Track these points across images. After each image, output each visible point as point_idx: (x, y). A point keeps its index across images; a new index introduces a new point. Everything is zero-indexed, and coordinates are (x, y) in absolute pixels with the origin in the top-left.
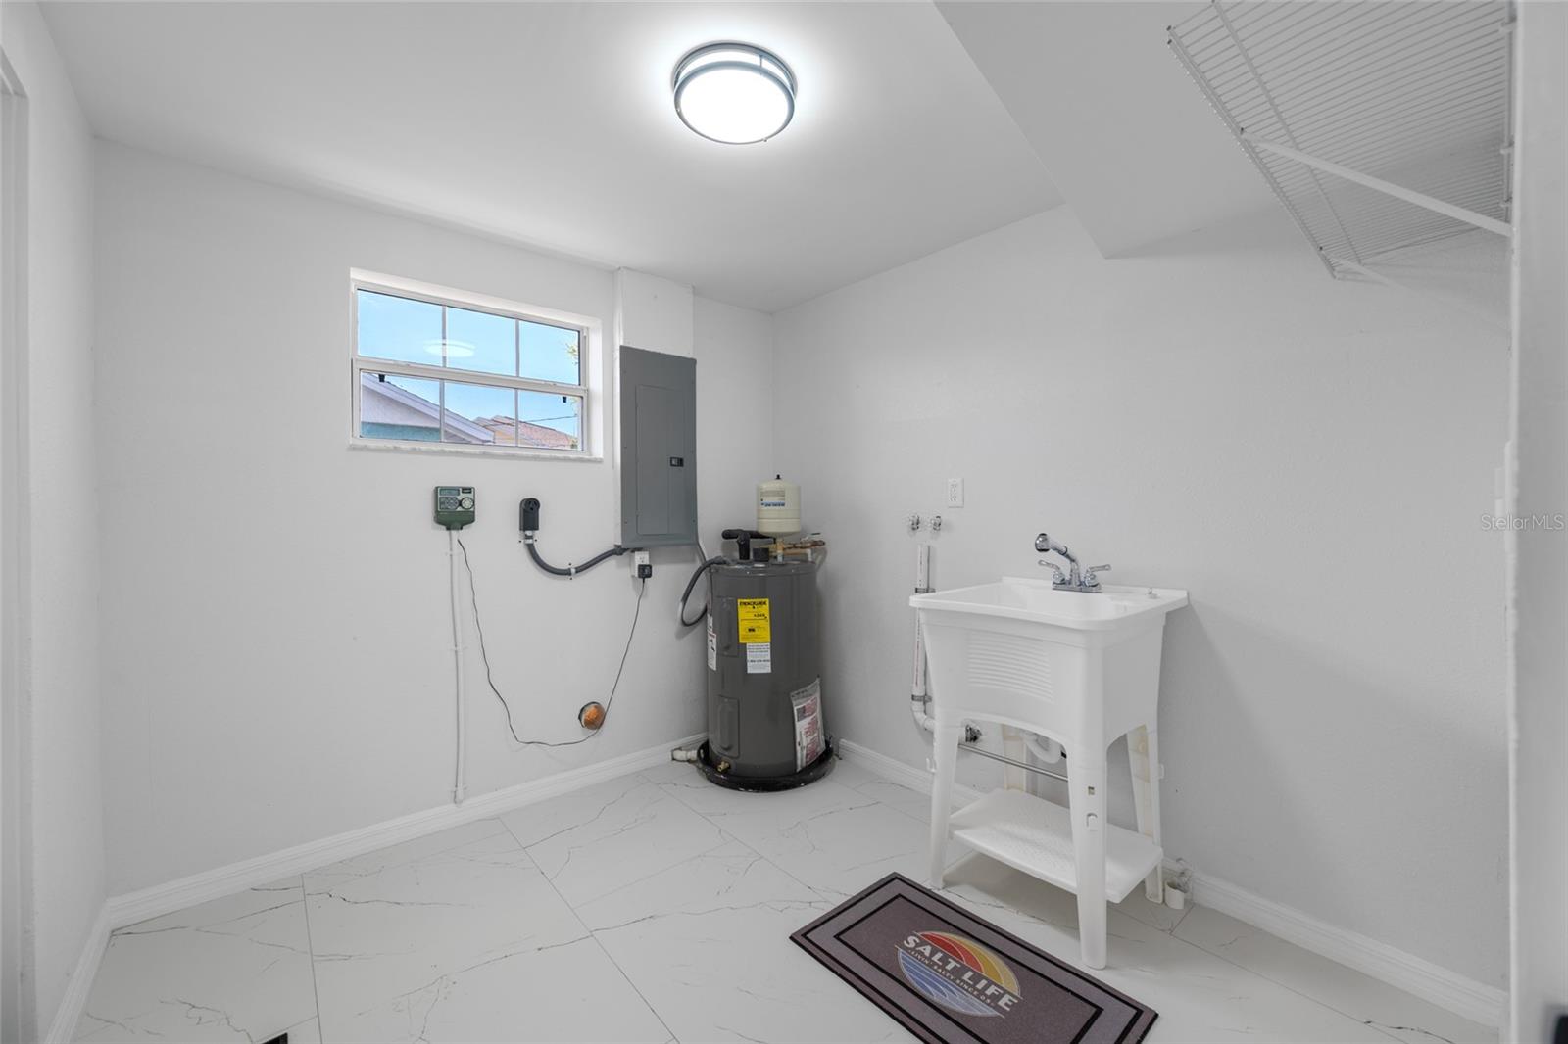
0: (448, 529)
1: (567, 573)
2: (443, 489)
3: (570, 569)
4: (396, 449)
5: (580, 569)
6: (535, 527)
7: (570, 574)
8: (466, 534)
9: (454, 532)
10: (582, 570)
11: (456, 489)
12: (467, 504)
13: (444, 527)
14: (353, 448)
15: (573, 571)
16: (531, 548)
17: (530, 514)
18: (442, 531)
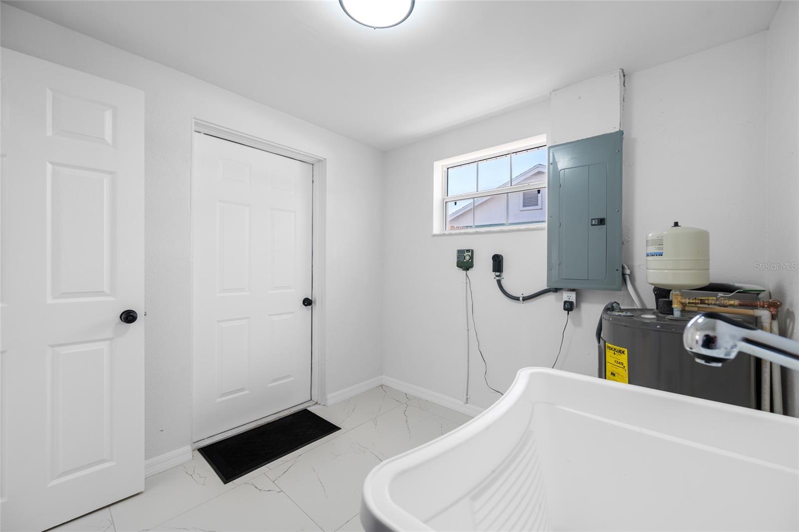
2: (459, 251)
3: (519, 298)
6: (501, 271)
7: (519, 300)
10: (526, 299)
11: (464, 251)
12: (467, 258)
13: (461, 269)
15: (521, 299)
16: (499, 282)
17: (498, 263)
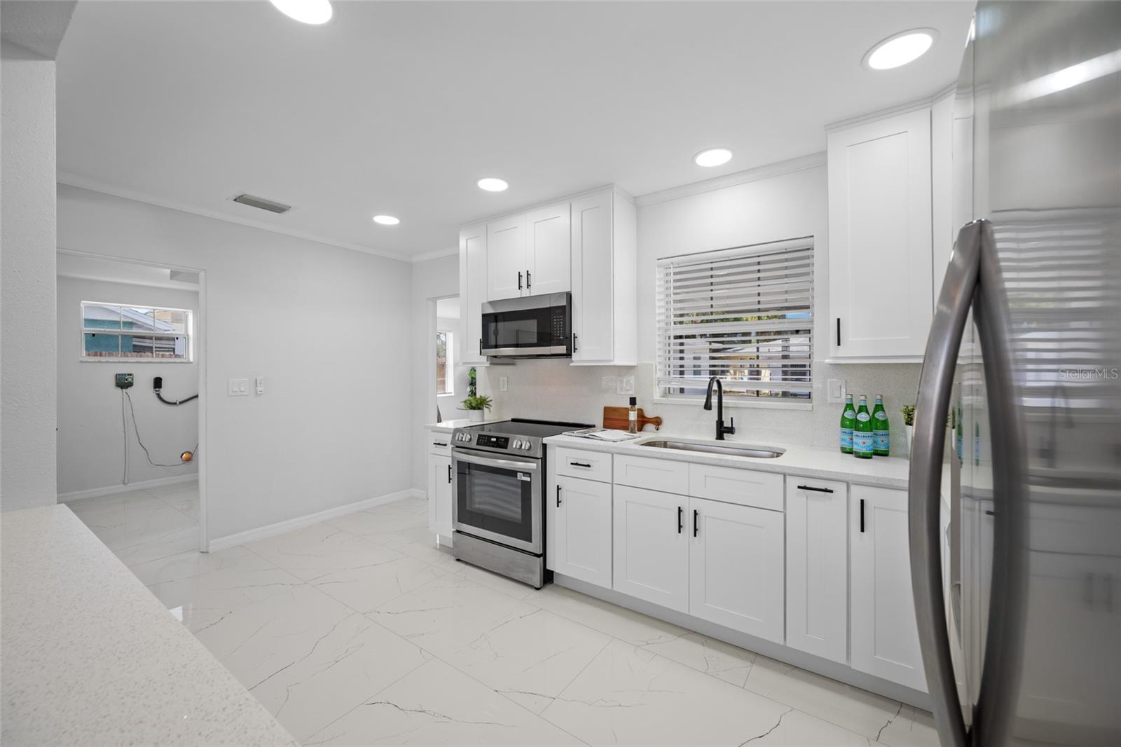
0: (122, 388)
1: (175, 404)
2: (119, 375)
3: (177, 403)
4: (100, 362)
5: (180, 403)
6: (160, 387)
8: (129, 390)
9: (124, 390)
10: (182, 403)
11: (125, 375)
12: (130, 380)
13: (119, 388)
14: (82, 362)
16: (159, 395)
17: (158, 383)
18: (119, 390)
